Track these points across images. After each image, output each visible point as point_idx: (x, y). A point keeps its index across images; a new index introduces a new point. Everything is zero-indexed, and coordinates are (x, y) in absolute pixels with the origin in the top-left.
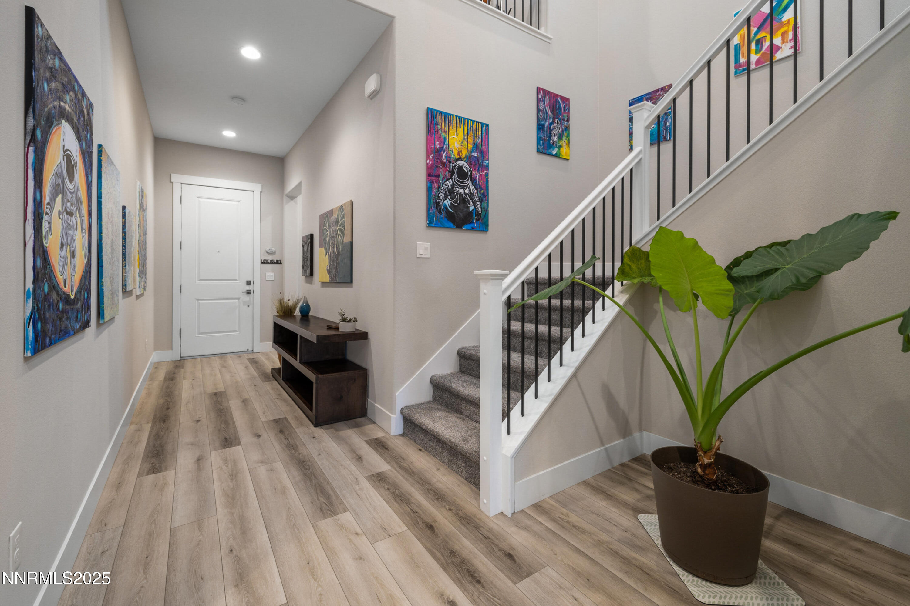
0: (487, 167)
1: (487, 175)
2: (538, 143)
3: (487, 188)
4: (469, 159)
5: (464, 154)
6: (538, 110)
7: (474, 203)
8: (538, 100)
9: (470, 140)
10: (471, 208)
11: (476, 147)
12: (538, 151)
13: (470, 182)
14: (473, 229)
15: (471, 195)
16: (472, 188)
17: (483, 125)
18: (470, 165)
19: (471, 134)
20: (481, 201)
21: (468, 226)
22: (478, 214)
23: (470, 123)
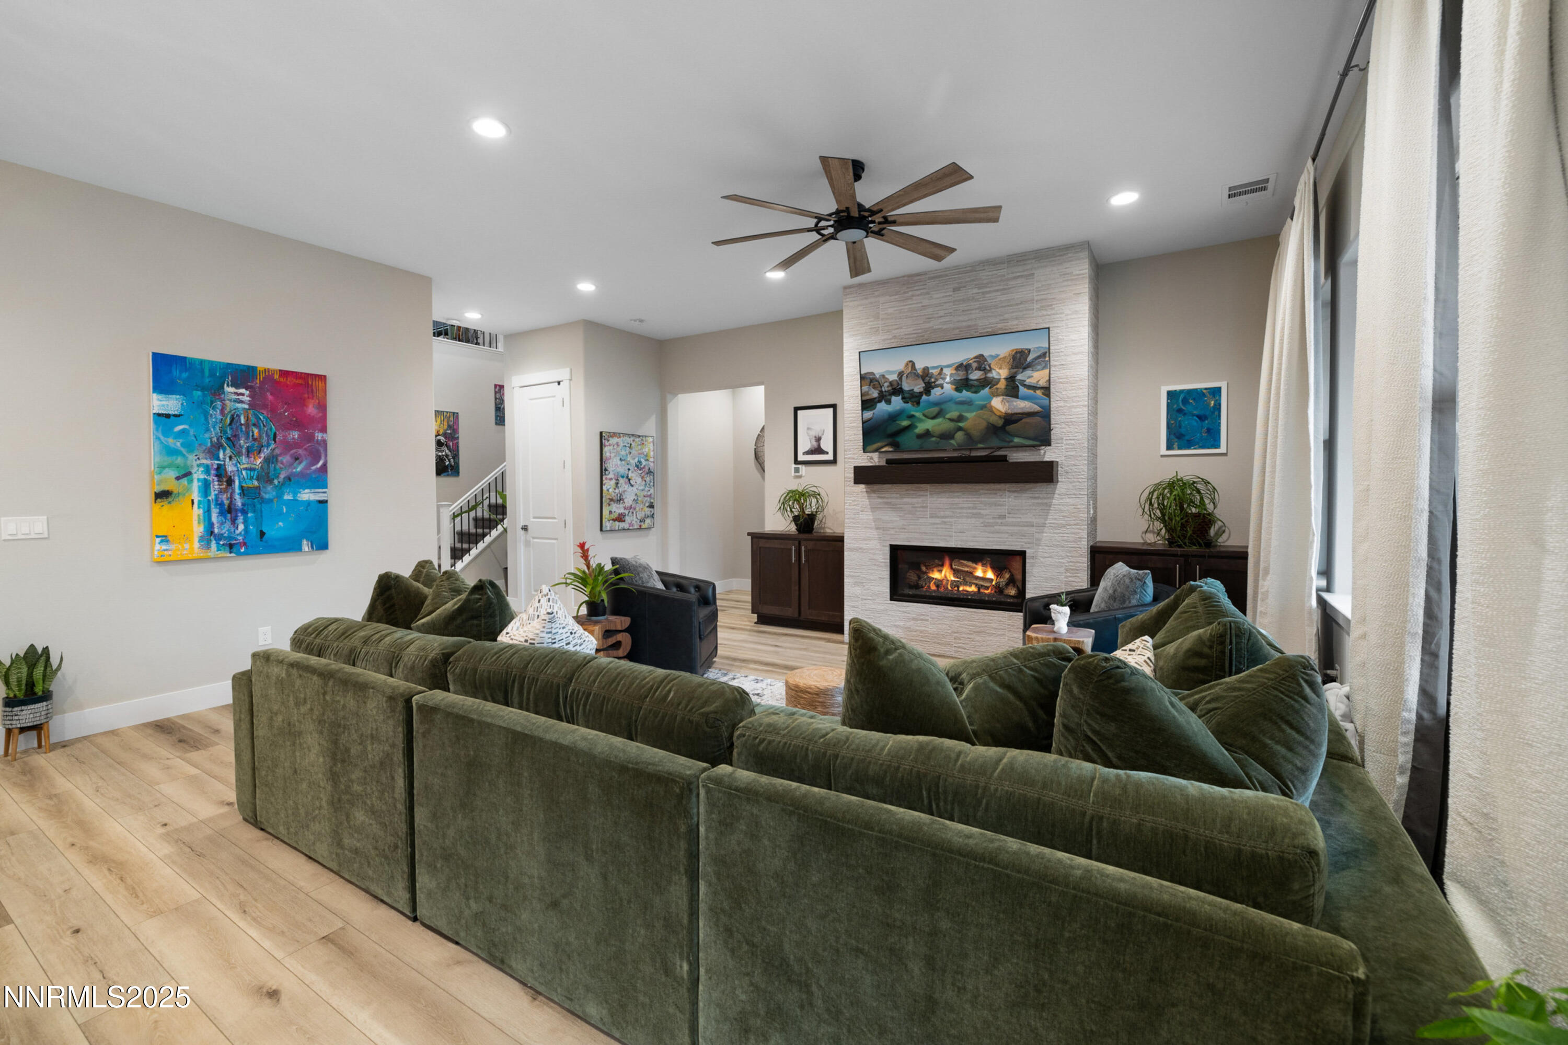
0: (458, 438)
1: (458, 443)
2: (496, 419)
3: (458, 451)
4: (445, 435)
5: (441, 432)
6: (496, 399)
7: (449, 460)
8: (496, 393)
9: (446, 423)
10: (447, 463)
11: (449, 427)
12: (496, 424)
13: (446, 448)
14: (448, 475)
15: (447, 456)
16: (447, 451)
17: (454, 413)
18: (446, 438)
19: (446, 420)
20: (454, 458)
21: (445, 474)
22: (451, 466)
23: (445, 414)
